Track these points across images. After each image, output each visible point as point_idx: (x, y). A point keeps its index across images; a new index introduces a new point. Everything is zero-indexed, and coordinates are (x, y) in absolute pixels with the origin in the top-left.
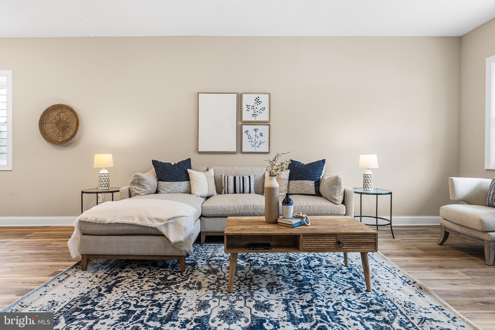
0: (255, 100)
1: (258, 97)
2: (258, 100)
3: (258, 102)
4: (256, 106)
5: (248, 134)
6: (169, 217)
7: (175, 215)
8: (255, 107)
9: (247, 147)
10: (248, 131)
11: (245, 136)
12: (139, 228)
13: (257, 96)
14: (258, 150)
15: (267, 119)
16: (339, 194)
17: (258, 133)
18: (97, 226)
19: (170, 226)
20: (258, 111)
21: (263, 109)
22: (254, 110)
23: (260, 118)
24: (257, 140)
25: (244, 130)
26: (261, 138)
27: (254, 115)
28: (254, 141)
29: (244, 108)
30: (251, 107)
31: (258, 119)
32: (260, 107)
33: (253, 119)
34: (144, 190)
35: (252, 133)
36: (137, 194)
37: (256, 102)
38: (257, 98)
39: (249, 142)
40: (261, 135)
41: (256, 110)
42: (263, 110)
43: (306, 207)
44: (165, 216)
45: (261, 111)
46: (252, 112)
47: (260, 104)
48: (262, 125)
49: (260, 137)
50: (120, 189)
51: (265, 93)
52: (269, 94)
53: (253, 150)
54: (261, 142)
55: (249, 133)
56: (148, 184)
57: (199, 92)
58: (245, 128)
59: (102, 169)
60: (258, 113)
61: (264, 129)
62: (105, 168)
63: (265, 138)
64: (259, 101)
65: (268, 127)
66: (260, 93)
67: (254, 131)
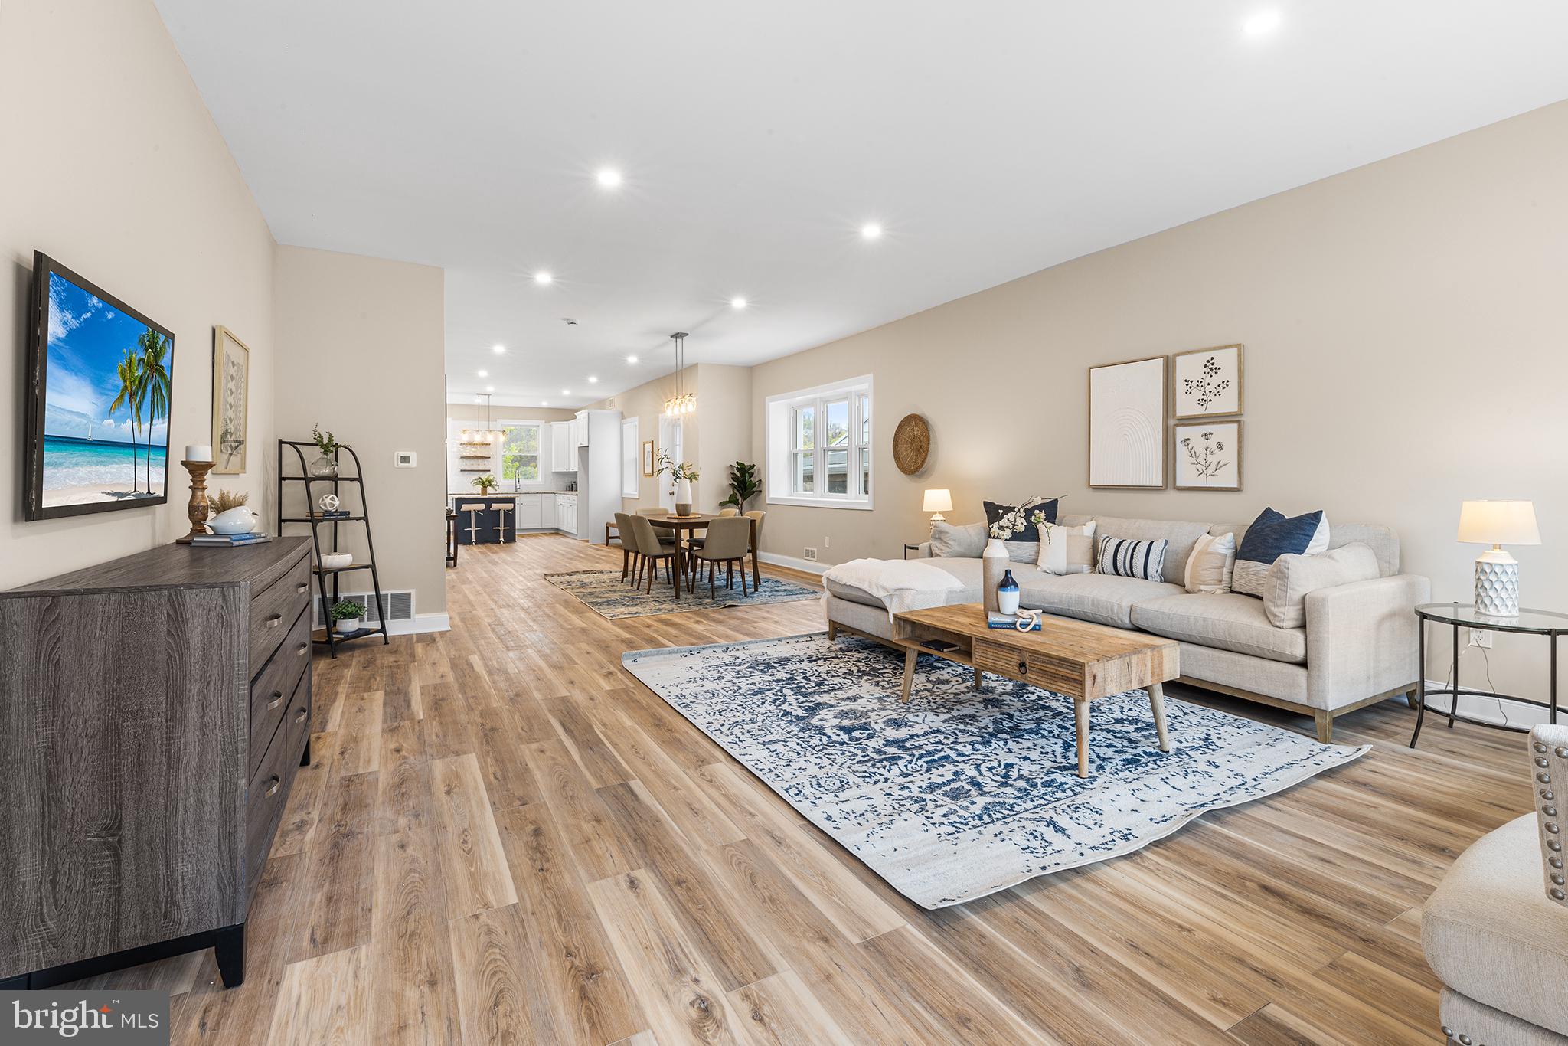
0: (1206, 366)
1: (1212, 358)
2: (1211, 366)
3: (1211, 369)
4: (1208, 379)
5: (1190, 446)
6: (897, 587)
7: (901, 586)
8: (1205, 383)
9: (1186, 475)
10: (1188, 439)
11: (1181, 451)
12: (869, 597)
13: (1207, 356)
14: (1213, 483)
15: (1234, 409)
16: (1284, 603)
17: (1212, 444)
18: (838, 586)
19: (895, 599)
20: (1213, 390)
21: (1225, 384)
22: (1203, 389)
23: (1216, 407)
24: (1210, 458)
25: (1180, 437)
26: (1219, 455)
27: (1202, 402)
28: (1203, 462)
29: (1180, 387)
30: (1195, 383)
31: (1214, 408)
32: (1216, 380)
33: (1200, 411)
34: (948, 550)
35: (1198, 444)
36: (937, 555)
37: (1207, 370)
38: (1208, 361)
39: (1193, 464)
40: (1220, 446)
41: (1209, 388)
42: (1224, 388)
43: (1196, 619)
44: (891, 584)
45: (1220, 389)
46: (1197, 394)
47: (1216, 373)
48: (1222, 422)
49: (1217, 451)
50: (919, 546)
51: (1226, 347)
52: (1238, 346)
53: (1201, 482)
54: (1221, 464)
55: (1192, 443)
56: (955, 540)
57: (1091, 366)
58: (1182, 433)
59: (935, 513)
60: (1212, 397)
61: (1226, 433)
62: (940, 512)
63: (1230, 455)
64: (1214, 367)
65: (1235, 426)
66: (1214, 349)
67: (1203, 439)
